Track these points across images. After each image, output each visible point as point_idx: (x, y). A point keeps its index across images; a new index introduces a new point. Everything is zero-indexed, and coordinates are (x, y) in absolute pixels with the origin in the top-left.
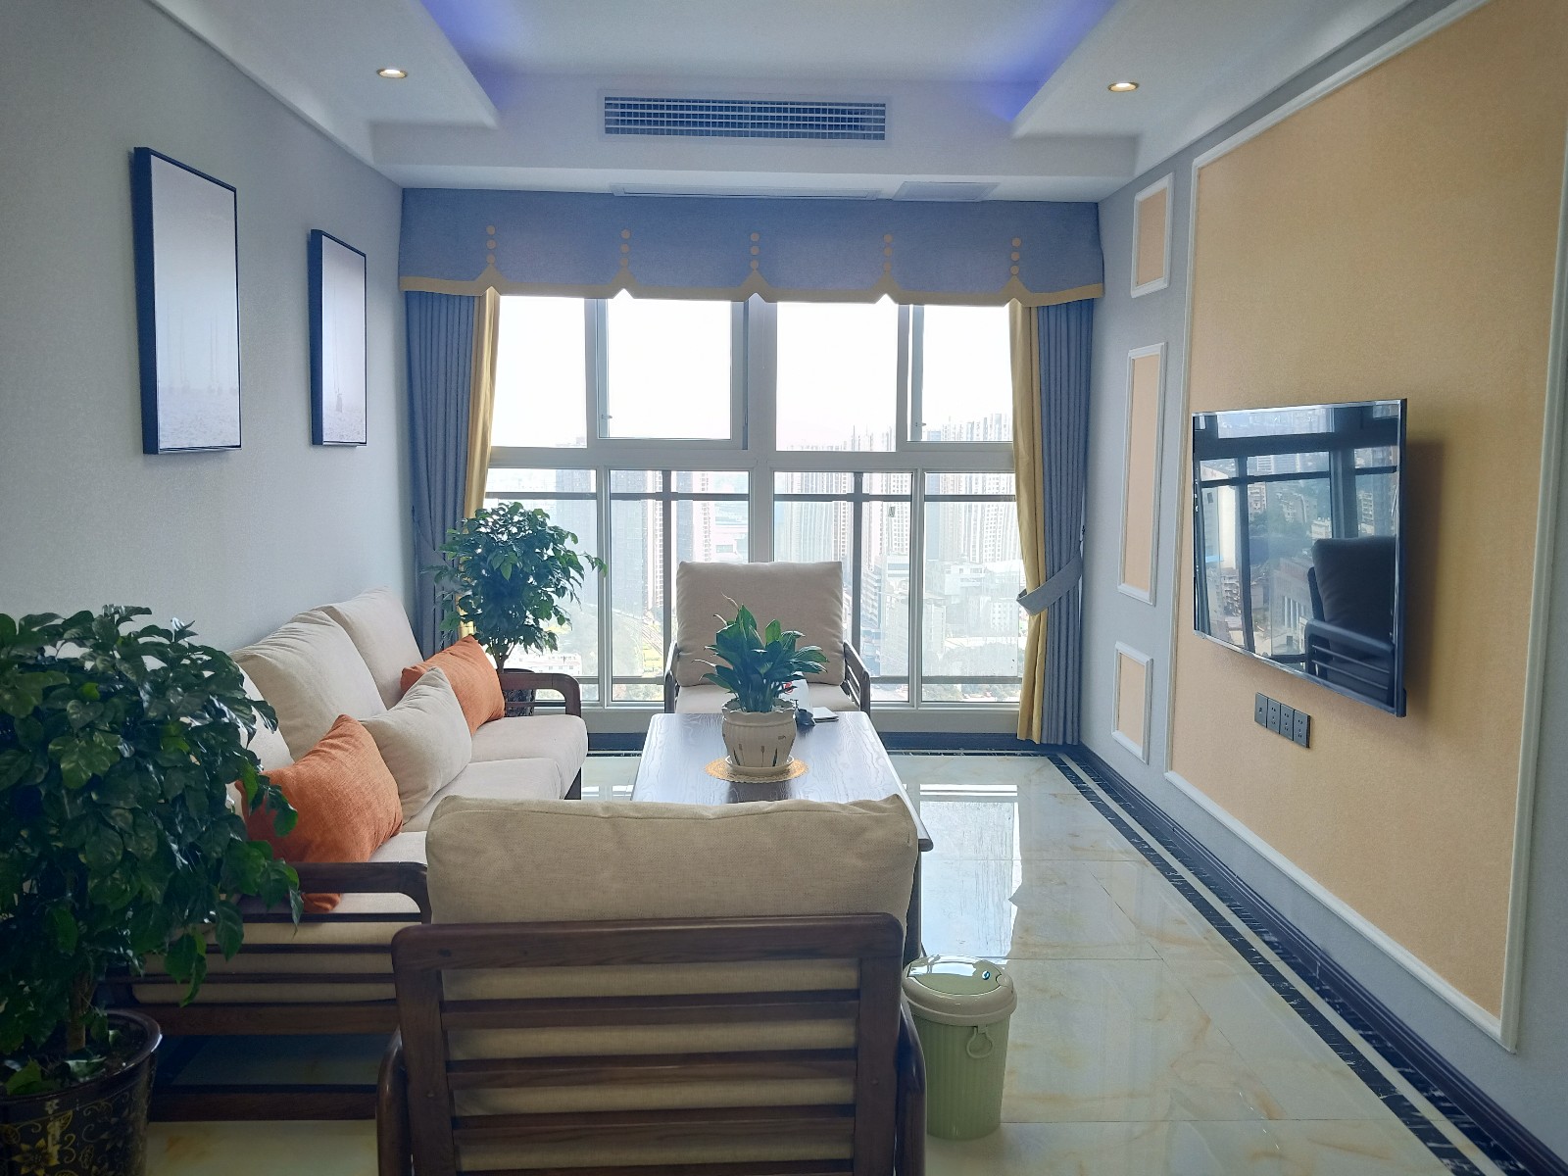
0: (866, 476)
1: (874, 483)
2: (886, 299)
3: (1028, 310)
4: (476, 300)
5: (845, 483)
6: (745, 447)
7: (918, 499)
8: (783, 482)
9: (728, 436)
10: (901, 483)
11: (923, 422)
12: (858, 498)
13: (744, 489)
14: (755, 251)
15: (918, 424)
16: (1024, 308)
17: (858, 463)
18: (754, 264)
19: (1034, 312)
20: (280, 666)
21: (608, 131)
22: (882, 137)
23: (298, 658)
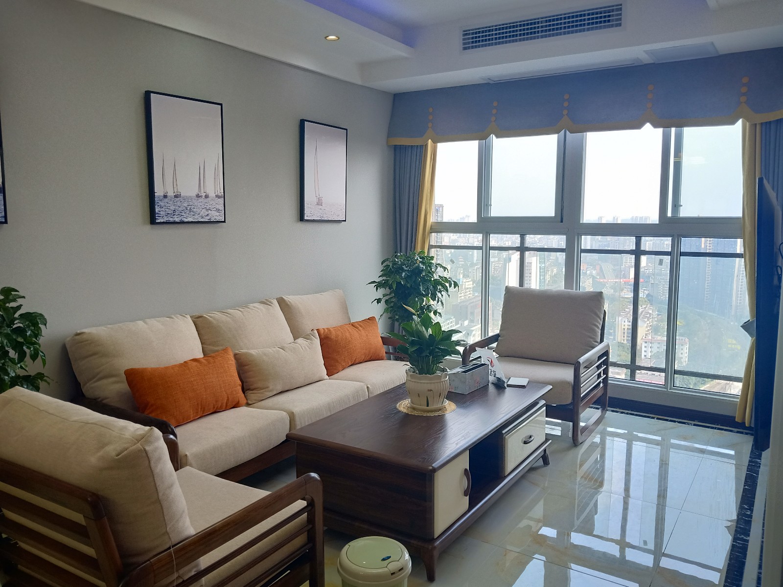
0: (643, 238)
1: (648, 243)
2: (648, 126)
3: (754, 126)
4: (424, 147)
5: (629, 243)
6: (562, 222)
7: (676, 255)
8: (587, 242)
9: (553, 215)
10: (665, 243)
11: (681, 204)
12: (638, 253)
13: (563, 245)
14: (566, 104)
15: (676, 206)
16: (751, 126)
17: (638, 230)
18: (565, 112)
19: (758, 127)
20: (215, 322)
21: (465, 49)
22: (620, 25)
23: (229, 319)
